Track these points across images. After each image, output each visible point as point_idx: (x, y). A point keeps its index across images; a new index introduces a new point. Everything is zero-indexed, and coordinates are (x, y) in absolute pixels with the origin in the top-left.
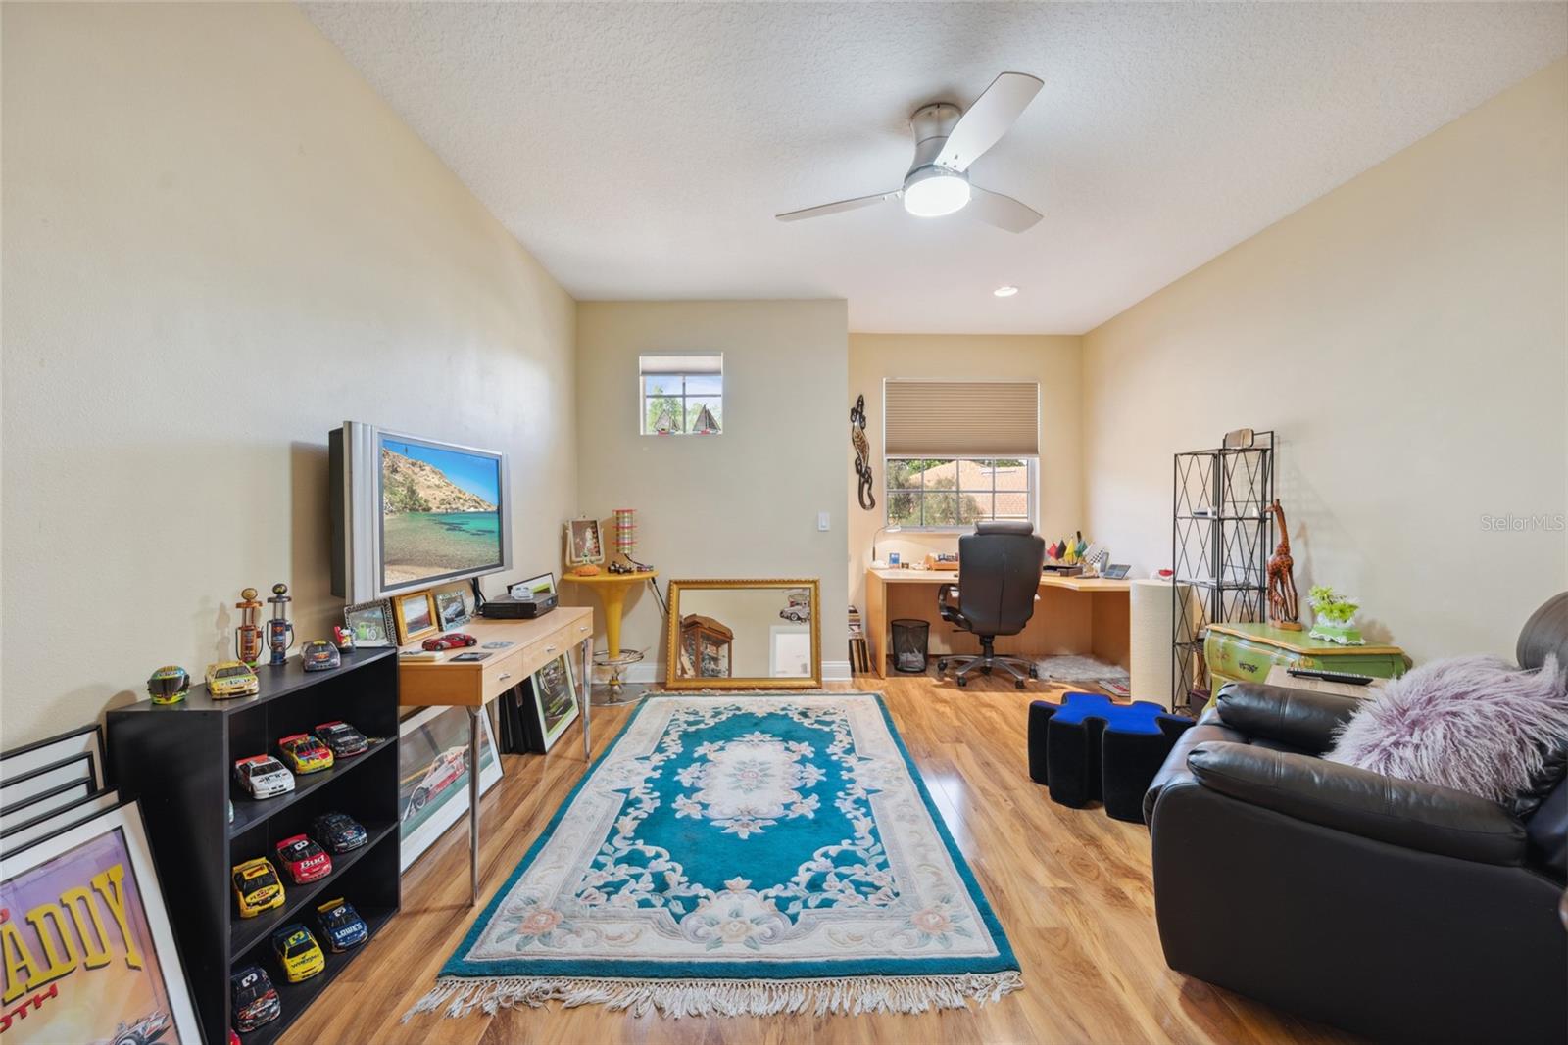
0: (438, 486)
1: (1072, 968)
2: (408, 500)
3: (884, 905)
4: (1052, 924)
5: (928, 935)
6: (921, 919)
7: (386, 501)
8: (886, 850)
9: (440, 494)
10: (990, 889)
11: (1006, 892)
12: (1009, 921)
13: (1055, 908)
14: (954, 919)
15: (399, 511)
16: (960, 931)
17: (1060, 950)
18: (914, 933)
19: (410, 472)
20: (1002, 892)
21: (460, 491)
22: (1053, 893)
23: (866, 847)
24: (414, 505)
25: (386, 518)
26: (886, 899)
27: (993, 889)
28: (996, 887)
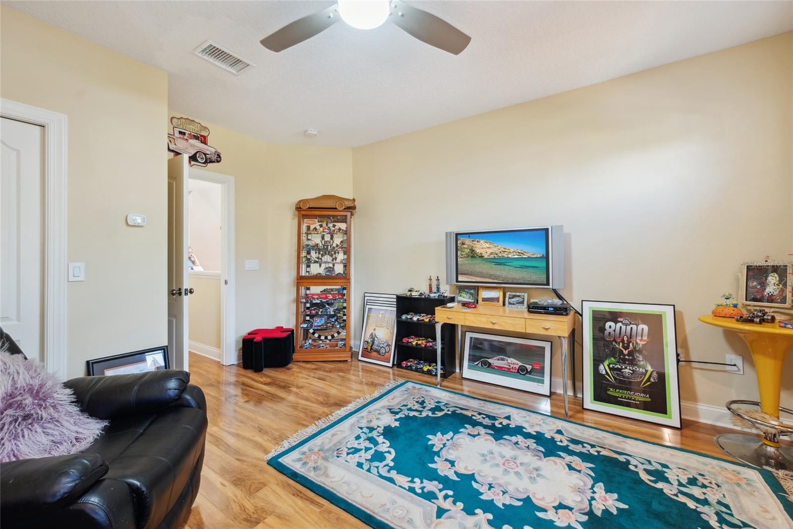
0: (489, 248)
1: (245, 478)
2: (470, 253)
3: (338, 450)
4: (260, 494)
5: (310, 451)
6: (319, 454)
7: (459, 254)
8: (369, 473)
9: (489, 251)
10: (301, 492)
11: (292, 496)
12: (281, 481)
13: (261, 504)
14: (305, 463)
15: (465, 257)
16: (300, 460)
17: (252, 482)
18: (316, 449)
19: (471, 244)
20: (294, 495)
21: (504, 249)
22: (264, 515)
23: (379, 468)
24: (473, 255)
25: (459, 259)
26: (340, 452)
27: (299, 494)
28: (298, 495)
